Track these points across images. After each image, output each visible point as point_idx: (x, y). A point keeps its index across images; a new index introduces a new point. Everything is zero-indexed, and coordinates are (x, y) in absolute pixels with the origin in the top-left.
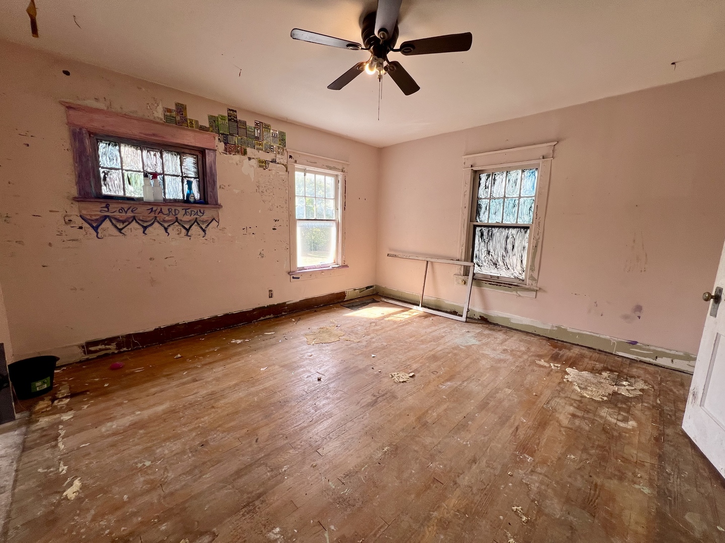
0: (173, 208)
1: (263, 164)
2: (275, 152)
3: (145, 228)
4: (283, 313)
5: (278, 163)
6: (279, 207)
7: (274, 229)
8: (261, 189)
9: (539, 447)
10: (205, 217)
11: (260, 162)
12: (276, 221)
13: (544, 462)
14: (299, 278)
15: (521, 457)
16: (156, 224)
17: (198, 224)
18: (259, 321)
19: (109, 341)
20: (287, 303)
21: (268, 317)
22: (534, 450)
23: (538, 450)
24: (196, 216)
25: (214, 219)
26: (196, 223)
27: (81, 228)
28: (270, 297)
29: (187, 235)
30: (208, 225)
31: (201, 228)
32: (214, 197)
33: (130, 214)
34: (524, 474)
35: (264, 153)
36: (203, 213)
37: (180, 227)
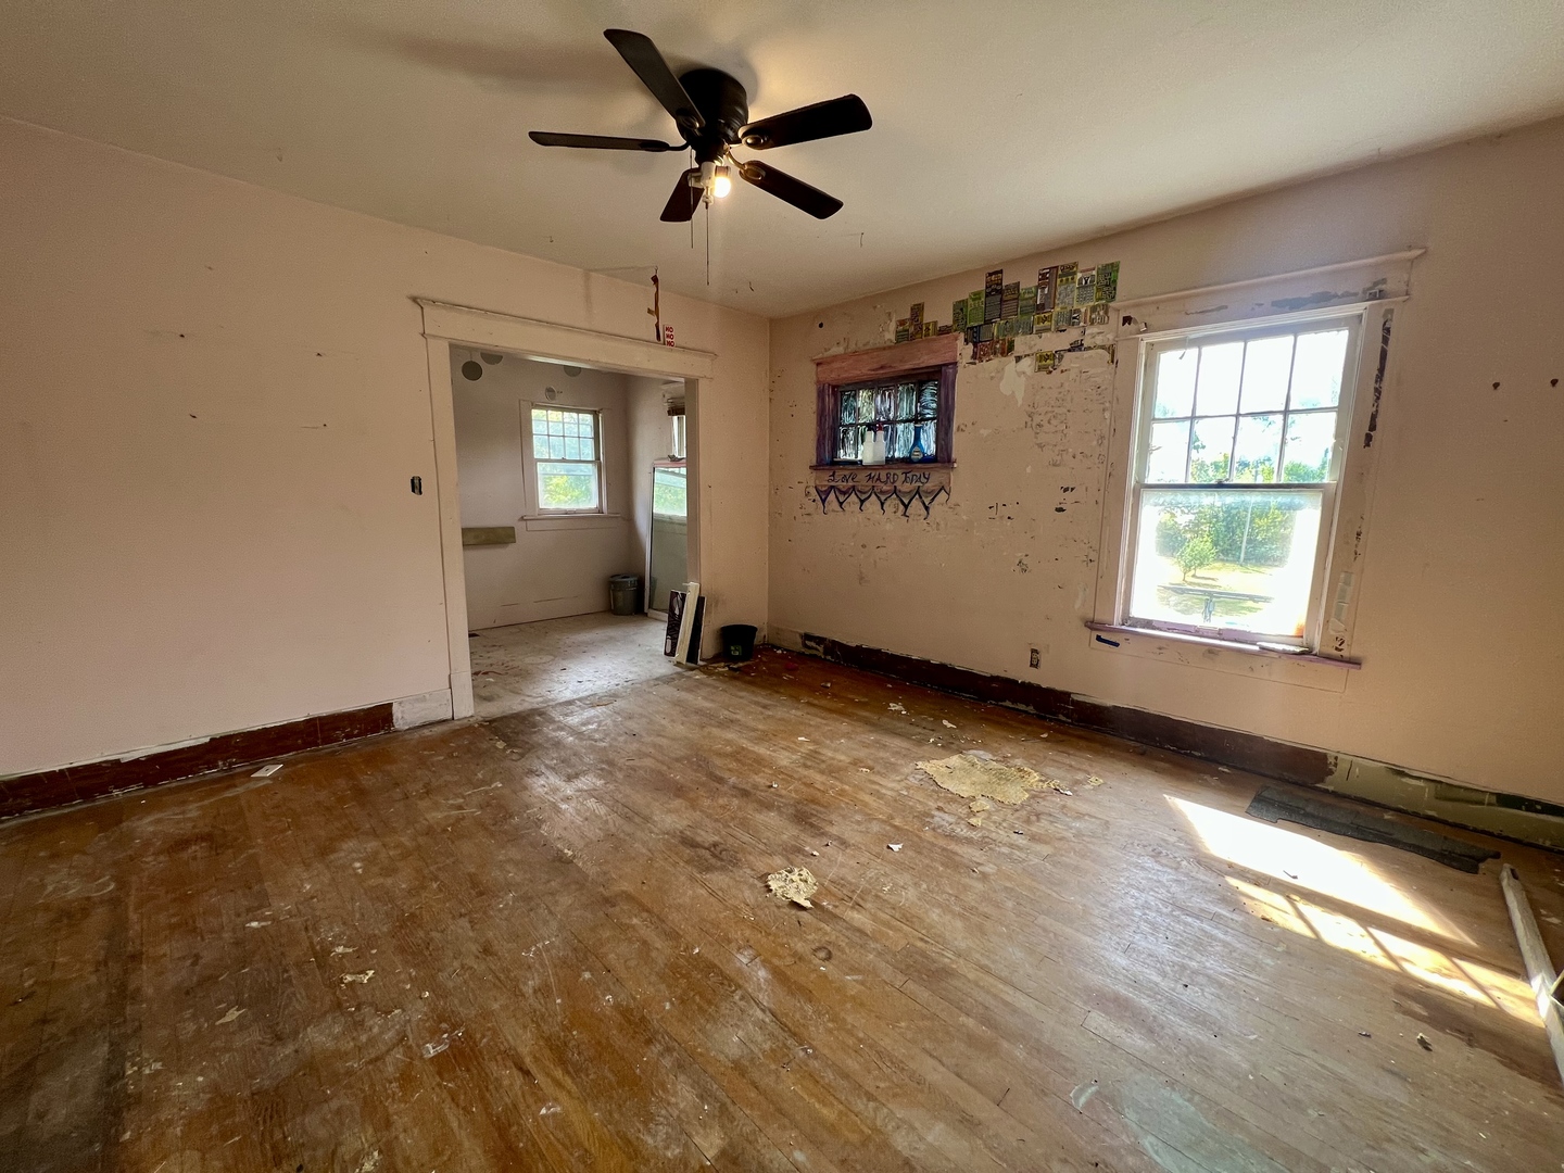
0: (892, 472)
1: (1047, 362)
2: (1082, 324)
3: (862, 502)
4: (1062, 717)
5: (1090, 348)
6: (1079, 456)
7: (1060, 510)
8: (1037, 419)
9: (445, 1095)
10: (929, 485)
11: (1043, 357)
12: (1066, 490)
13: (406, 1079)
14: (1117, 645)
15: (445, 1036)
16: (873, 497)
17: (921, 497)
18: (1002, 706)
19: (820, 640)
20: (1076, 698)
21: (1022, 707)
22: (446, 1076)
23: (439, 1085)
24: (919, 484)
25: (943, 488)
26: (917, 496)
27: (814, 501)
28: (1032, 665)
29: (904, 515)
30: (933, 499)
31: (924, 504)
32: (947, 449)
33: (851, 484)
34: (409, 1021)
35: (1055, 335)
36: (928, 479)
37: (898, 502)
